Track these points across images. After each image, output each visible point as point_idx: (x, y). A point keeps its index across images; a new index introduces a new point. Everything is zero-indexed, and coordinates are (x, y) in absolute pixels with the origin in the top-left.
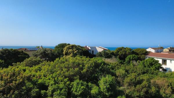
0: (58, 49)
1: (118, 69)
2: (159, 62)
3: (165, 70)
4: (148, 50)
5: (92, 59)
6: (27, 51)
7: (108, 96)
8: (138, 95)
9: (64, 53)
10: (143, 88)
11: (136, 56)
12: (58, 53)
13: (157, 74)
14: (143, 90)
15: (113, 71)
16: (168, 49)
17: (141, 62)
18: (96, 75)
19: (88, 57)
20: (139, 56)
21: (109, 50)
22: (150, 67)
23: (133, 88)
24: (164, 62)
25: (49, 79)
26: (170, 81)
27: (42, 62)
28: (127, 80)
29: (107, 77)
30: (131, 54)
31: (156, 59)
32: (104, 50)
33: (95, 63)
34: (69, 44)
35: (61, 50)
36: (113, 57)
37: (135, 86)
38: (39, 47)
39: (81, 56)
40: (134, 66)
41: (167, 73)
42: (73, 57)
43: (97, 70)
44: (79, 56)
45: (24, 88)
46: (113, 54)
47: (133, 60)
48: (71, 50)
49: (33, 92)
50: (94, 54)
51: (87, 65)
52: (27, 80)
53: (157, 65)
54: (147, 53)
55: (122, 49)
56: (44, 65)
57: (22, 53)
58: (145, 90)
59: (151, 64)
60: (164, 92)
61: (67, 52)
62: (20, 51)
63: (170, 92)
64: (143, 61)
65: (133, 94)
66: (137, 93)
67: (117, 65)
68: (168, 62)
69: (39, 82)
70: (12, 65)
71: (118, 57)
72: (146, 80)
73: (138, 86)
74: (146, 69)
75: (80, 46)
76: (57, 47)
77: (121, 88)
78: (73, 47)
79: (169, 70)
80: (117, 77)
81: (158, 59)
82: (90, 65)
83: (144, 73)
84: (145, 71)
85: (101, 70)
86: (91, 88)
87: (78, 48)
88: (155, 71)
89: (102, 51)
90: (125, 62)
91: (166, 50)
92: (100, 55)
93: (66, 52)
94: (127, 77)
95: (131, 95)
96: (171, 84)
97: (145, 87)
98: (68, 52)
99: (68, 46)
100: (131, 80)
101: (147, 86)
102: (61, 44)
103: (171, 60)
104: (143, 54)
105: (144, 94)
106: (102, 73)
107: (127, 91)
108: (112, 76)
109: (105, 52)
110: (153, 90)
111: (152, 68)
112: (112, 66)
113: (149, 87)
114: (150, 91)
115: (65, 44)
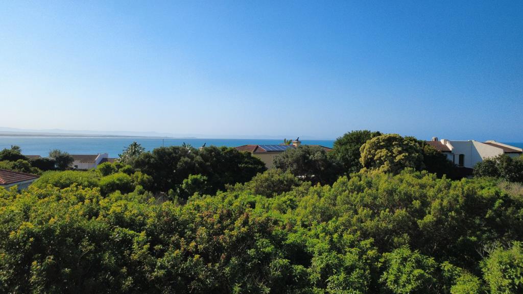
5: (458, 183)
9: (362, 160)
19: (444, 175)
25: (317, 236)
27: (297, 185)
32: (507, 152)
33: (467, 196)
34: (379, 134)
35: (353, 151)
38: (290, 142)
39: (418, 173)
42: (391, 174)
43: (477, 221)
45: (251, 252)
48: (384, 152)
49: (275, 266)
51: (437, 201)
52: (259, 231)
57: (247, 157)
61: (372, 159)
62: (243, 152)
69: (288, 242)
70: (225, 190)
75: (415, 141)
76: (340, 142)
78: (390, 141)
82: (449, 202)
86: (449, 279)
87: (406, 144)
92: (490, 169)
93: (369, 156)
98: (375, 158)
99: (374, 139)
102: (352, 134)
106: (496, 235)
115: (365, 132)
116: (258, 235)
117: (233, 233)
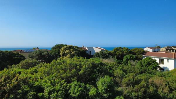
0: (55, 50)
1: (116, 69)
2: (157, 62)
3: (162, 69)
4: (145, 49)
5: (89, 60)
6: (23, 53)
7: (107, 97)
8: (136, 95)
9: (61, 54)
10: (141, 88)
11: (133, 55)
12: (55, 54)
13: (154, 74)
14: (141, 90)
15: (111, 71)
16: (165, 48)
17: (139, 62)
18: (94, 76)
19: (86, 58)
20: (136, 56)
21: (107, 51)
22: (147, 67)
23: (131, 88)
24: (162, 61)
25: (46, 81)
26: (168, 80)
28: (125, 80)
29: (105, 78)
30: (128, 54)
31: (153, 59)
32: (102, 50)
33: (92, 63)
34: (66, 45)
35: (58, 51)
36: (110, 58)
37: (133, 87)
38: (35, 48)
39: (78, 57)
40: (132, 65)
41: (164, 72)
42: (71, 58)
45: (19, 91)
46: (110, 54)
47: (130, 59)
48: (68, 51)
49: (30, 95)
50: (92, 54)
51: (84, 66)
53: (154, 64)
54: (144, 53)
55: (119, 49)
56: (40, 66)
57: (17, 54)
58: (143, 90)
59: (149, 64)
60: (162, 92)
62: (15, 53)
63: (168, 91)
64: (140, 61)
65: (132, 94)
66: (135, 93)
67: (115, 65)
68: (165, 61)
69: (35, 85)
70: (7, 68)
71: (115, 57)
72: (144, 80)
73: (136, 87)
74: (143, 68)
75: (77, 47)
76: (53, 48)
77: (120, 89)
78: (70, 47)
79: (166, 69)
80: (115, 77)
81: (155, 59)
82: (88, 66)
83: (142, 73)
84: (143, 71)
85: (98, 70)
86: (88, 89)
87: (75, 48)
88: (152, 71)
89: (100, 52)
90: (123, 62)
91: (163, 49)
92: (98, 55)
93: (63, 53)
94: (125, 77)
95: (129, 95)
96: (168, 83)
97: (143, 87)
98: (65, 53)
99: (65, 47)
100: (130, 80)
101: (145, 86)
102: (58, 45)
103: (168, 60)
104: (141, 54)
105: (142, 94)
106: (100, 74)
107: (125, 91)
108: (110, 77)
109: (102, 52)
110: (151, 89)
111: (150, 68)
112: (110, 67)
113: (147, 87)
114: (148, 91)
115: (62, 44)
116: (22, 84)
117: (11, 85)
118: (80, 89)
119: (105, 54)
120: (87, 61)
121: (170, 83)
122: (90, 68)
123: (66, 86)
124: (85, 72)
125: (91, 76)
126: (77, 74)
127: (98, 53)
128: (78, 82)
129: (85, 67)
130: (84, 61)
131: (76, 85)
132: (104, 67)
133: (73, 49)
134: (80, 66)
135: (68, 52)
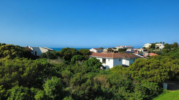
1: (64, 70)
2: (100, 61)
3: (105, 68)
4: (91, 50)
5: (35, 61)
7: (54, 99)
8: (83, 93)
10: (87, 86)
11: (80, 56)
13: (98, 72)
14: (87, 87)
15: (59, 72)
16: (107, 49)
17: (85, 62)
18: (40, 78)
19: (30, 59)
20: (83, 56)
21: (54, 51)
22: (93, 66)
23: (78, 87)
24: (104, 60)
26: (109, 77)
28: (73, 80)
29: (52, 80)
30: (76, 55)
31: (98, 59)
32: (49, 50)
33: (38, 65)
34: (4, 44)
36: (58, 58)
37: (80, 85)
39: (21, 58)
40: (79, 65)
41: (106, 70)
44: (18, 58)
46: (58, 54)
47: (78, 60)
50: (38, 55)
51: (28, 68)
53: (98, 64)
54: (90, 53)
55: (67, 50)
58: (89, 88)
59: (94, 63)
60: (104, 87)
63: (109, 87)
64: (87, 61)
65: (79, 93)
66: (82, 91)
67: (63, 66)
68: (107, 60)
71: (64, 57)
72: (89, 78)
73: (83, 85)
74: (89, 68)
75: (20, 47)
77: (67, 89)
78: (10, 47)
79: (107, 68)
80: (63, 78)
81: (99, 59)
83: (88, 72)
84: (89, 70)
85: (45, 72)
87: (16, 48)
88: (97, 69)
89: (47, 52)
90: (71, 62)
91: (105, 50)
92: (44, 56)
94: (73, 77)
95: (77, 94)
96: (109, 79)
97: (89, 85)
99: (3, 46)
100: (77, 80)
101: (91, 84)
103: (109, 59)
104: (87, 54)
105: (88, 91)
106: (47, 76)
107: (72, 91)
108: (58, 77)
109: (50, 53)
110: (96, 86)
111: (95, 67)
112: (57, 67)
113: (93, 84)
114: (93, 88)
118: (22, 94)
119: (52, 55)
120: (32, 62)
121: (110, 79)
122: (35, 70)
123: (5, 93)
124: (29, 75)
125: (37, 79)
126: (19, 77)
127: (44, 54)
128: (20, 86)
129: (30, 69)
130: (28, 63)
131: (17, 90)
132: (51, 68)
133: (14, 49)
134: (23, 69)
135: (7, 52)
